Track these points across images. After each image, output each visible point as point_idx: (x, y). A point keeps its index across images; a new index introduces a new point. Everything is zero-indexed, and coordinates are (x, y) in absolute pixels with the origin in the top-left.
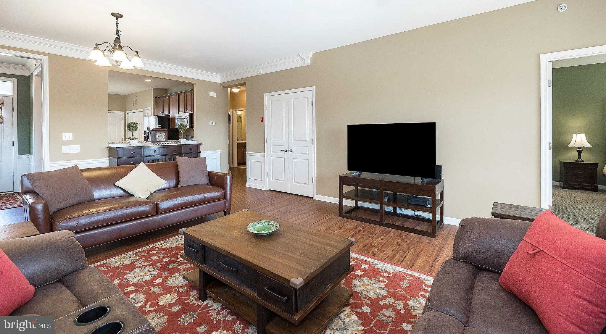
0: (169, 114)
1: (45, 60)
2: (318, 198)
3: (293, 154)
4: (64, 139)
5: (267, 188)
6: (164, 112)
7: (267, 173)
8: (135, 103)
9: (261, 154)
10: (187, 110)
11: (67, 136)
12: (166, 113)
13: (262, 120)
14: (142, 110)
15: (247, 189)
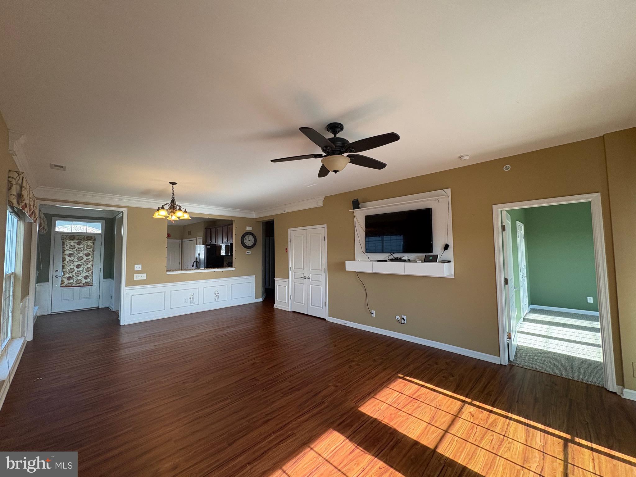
0: (216, 243)
1: (125, 211)
2: (330, 319)
3: (310, 281)
4: (136, 269)
5: (291, 310)
6: (211, 242)
7: (290, 296)
8: (190, 233)
9: (286, 280)
10: (229, 240)
11: (138, 267)
12: (213, 243)
13: (287, 251)
14: (195, 239)
15: (275, 309)
